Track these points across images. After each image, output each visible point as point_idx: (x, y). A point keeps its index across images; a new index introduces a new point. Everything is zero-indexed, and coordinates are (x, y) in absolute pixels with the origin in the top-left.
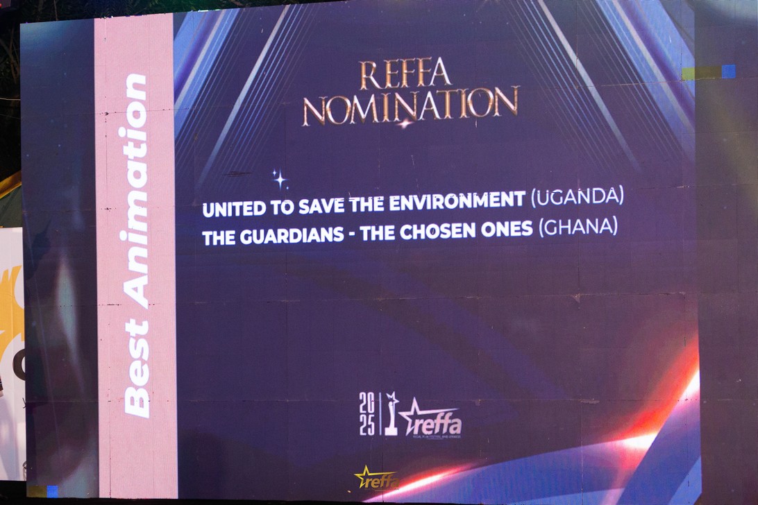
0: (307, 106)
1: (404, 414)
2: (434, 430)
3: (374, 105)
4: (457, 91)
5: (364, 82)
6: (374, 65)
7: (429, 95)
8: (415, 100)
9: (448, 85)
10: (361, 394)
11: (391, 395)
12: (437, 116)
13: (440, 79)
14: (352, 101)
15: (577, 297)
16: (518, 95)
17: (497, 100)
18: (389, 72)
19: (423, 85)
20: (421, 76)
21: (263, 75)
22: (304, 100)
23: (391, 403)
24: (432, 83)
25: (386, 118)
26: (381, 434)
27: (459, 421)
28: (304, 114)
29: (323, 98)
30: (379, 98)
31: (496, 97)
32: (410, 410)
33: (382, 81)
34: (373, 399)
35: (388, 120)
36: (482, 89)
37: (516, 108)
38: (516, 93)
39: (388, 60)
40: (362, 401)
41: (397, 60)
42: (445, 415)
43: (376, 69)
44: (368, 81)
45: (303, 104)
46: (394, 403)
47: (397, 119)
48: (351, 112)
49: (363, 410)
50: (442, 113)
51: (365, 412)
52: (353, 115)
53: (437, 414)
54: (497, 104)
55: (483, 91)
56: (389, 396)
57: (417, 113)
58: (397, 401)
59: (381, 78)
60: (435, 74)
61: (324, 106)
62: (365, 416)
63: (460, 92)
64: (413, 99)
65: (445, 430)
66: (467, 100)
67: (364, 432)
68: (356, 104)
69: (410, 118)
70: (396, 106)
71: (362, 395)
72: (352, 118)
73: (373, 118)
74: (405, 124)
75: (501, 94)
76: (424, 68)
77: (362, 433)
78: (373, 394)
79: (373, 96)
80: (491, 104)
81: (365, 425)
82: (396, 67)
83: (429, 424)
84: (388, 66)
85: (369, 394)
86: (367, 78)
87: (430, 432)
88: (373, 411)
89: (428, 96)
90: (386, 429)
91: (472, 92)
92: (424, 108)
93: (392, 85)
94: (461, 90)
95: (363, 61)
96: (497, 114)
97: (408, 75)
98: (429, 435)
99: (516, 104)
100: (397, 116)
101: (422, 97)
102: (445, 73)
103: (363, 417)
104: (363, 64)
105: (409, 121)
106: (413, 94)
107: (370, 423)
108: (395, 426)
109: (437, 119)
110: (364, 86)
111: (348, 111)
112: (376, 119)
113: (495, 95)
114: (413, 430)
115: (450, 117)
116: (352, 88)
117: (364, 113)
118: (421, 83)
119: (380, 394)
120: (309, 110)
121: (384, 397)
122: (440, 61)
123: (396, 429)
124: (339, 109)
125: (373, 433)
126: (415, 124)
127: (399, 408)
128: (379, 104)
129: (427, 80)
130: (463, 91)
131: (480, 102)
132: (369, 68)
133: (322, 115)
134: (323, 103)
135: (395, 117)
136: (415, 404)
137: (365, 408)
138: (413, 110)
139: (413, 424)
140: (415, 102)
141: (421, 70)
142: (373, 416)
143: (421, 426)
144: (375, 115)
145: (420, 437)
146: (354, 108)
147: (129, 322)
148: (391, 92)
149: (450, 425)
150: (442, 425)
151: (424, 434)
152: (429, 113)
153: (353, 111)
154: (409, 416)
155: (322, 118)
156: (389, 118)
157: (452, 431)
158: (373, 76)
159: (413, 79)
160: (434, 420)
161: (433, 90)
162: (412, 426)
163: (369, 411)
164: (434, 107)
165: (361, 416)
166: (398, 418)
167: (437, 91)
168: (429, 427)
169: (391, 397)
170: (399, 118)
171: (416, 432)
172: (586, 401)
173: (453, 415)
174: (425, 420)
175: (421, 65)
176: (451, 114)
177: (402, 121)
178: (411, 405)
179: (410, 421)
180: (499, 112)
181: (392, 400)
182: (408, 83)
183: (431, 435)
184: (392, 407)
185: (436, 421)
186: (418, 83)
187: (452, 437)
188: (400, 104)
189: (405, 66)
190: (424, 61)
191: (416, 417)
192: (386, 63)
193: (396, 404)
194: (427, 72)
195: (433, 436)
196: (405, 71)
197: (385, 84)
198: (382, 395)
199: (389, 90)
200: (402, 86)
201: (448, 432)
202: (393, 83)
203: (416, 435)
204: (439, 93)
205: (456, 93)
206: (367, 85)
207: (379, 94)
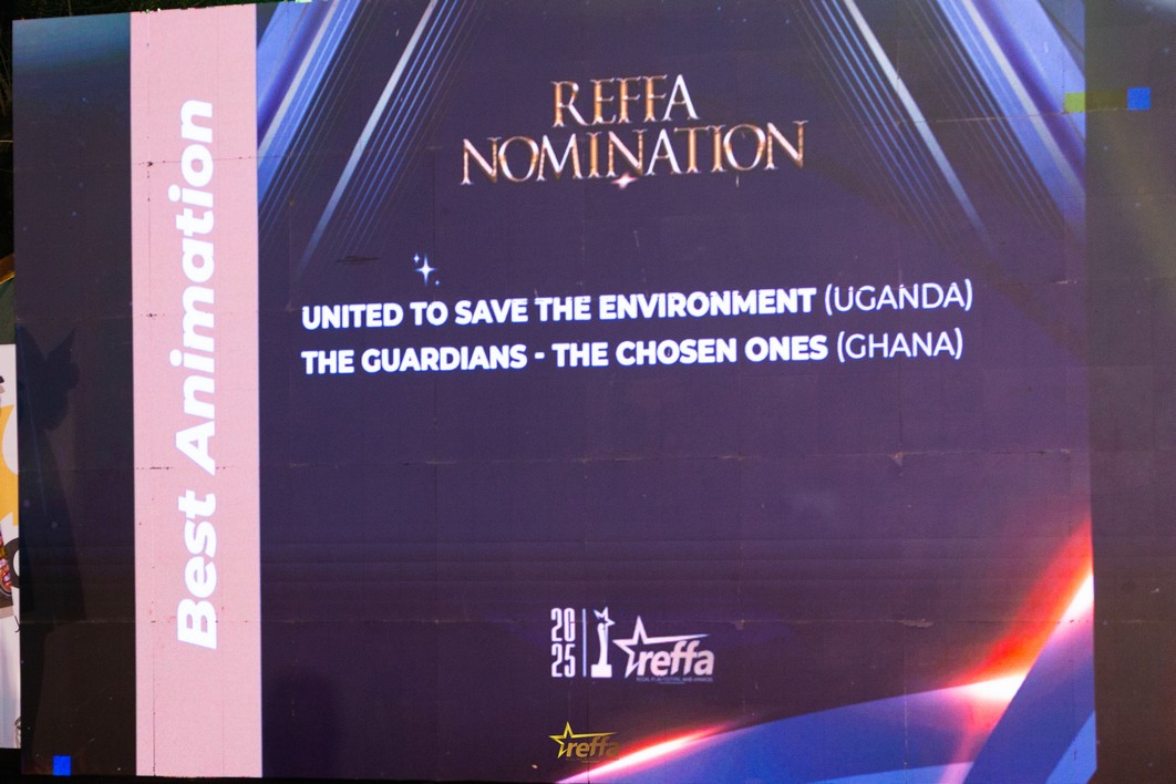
1: (622, 644)
2: (669, 668)
3: (575, 152)
4: (707, 128)
5: (559, 115)
6: (575, 87)
9: (692, 120)
10: (554, 611)
11: (601, 611)
12: (676, 169)
13: (680, 110)
14: (540, 144)
15: (898, 457)
16: (804, 136)
17: (770, 143)
18: (599, 99)
21: (399, 104)
23: (601, 626)
24: (667, 117)
25: (594, 172)
26: (585, 674)
27: (709, 654)
28: (463, 165)
29: (495, 140)
31: (770, 138)
32: (631, 637)
33: (588, 113)
34: (573, 619)
36: (747, 126)
37: (801, 156)
38: (801, 132)
39: (598, 79)
40: (555, 623)
42: (687, 645)
43: (579, 95)
44: (566, 112)
45: (462, 149)
46: (607, 625)
47: (611, 173)
49: (558, 636)
52: (541, 166)
53: (675, 643)
54: (770, 150)
56: (598, 614)
58: (611, 623)
59: (586, 108)
60: (672, 102)
61: (495, 153)
62: (560, 647)
63: (712, 131)
64: (637, 140)
65: (687, 669)
66: (724, 143)
67: (558, 672)
68: (546, 151)
69: (632, 171)
71: (555, 613)
72: (541, 172)
73: (573, 172)
74: (624, 181)
75: (778, 135)
77: (555, 674)
78: (572, 611)
79: (573, 136)
81: (560, 660)
82: (611, 90)
83: (662, 659)
85: (567, 611)
86: (564, 108)
87: (664, 673)
88: (573, 638)
90: (594, 667)
93: (604, 120)
94: (714, 127)
95: (558, 81)
96: (770, 165)
97: (629, 103)
98: (661, 677)
102: (687, 100)
104: (558, 85)
105: (631, 176)
107: (567, 657)
108: (609, 663)
109: (676, 175)
110: (559, 122)
111: (534, 160)
112: (578, 174)
113: (769, 136)
114: (636, 670)
116: (540, 124)
117: (560, 162)
118: (650, 116)
119: (584, 611)
120: (472, 159)
121: (591, 617)
122: (680, 81)
123: (610, 667)
124: (519, 158)
125: (573, 674)
126: (641, 180)
128: (584, 149)
129: (659, 111)
130: (717, 129)
133: (491, 166)
134: (495, 147)
135: (607, 171)
136: (640, 628)
137: (561, 633)
138: (638, 159)
139: (636, 659)
142: (573, 646)
143: (649, 662)
145: (647, 679)
146: (543, 156)
147: (185, 496)
148: (603, 131)
149: (695, 661)
150: (682, 661)
151: (654, 676)
152: (663, 165)
154: (629, 647)
155: (492, 172)
156: (599, 170)
157: (698, 671)
158: (574, 104)
159: (637, 109)
160: (669, 653)
161: (668, 126)
162: (634, 663)
163: (567, 639)
165: (554, 647)
167: (676, 130)
168: (663, 664)
169: (602, 616)
170: (615, 171)
171: (641, 672)
172: (912, 623)
173: (700, 645)
174: (655, 653)
175: (650, 87)
176: (698, 165)
177: (619, 175)
178: (633, 629)
179: (632, 654)
180: (774, 162)
181: (603, 621)
182: (629, 116)
183: (666, 676)
184: (602, 632)
185: (673, 654)
186: (644, 116)
187: (699, 679)
188: (616, 150)
189: (624, 89)
190: (655, 82)
191: (640, 648)
192: (594, 85)
193: (610, 628)
194: (660, 99)
195: (668, 679)
196: (624, 97)
197: (593, 119)
198: (587, 612)
199: (599, 126)
200: (620, 121)
201: (692, 673)
202: (606, 116)
203: (641, 677)
204: (678, 132)
205: (705, 132)
206: (564, 119)
207: (583, 134)
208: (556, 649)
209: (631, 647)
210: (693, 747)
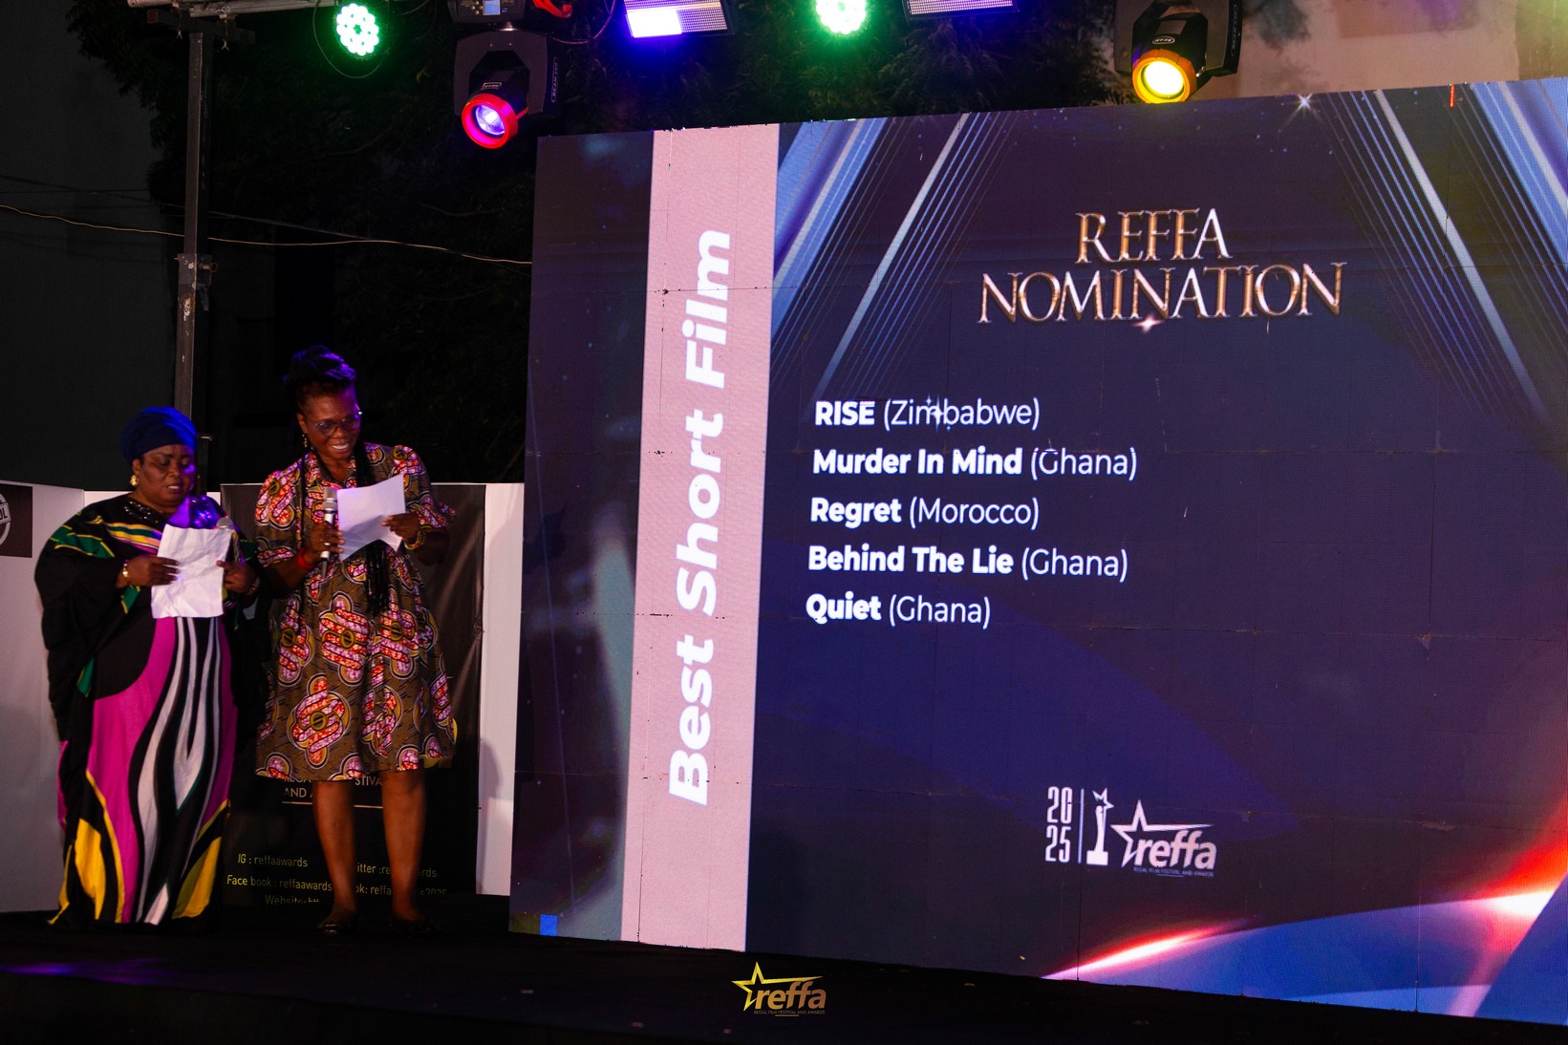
0: (988, 288)
1: (1120, 829)
2: (1169, 859)
3: (1098, 290)
4: (1239, 268)
5: (1083, 250)
6: (1102, 220)
7: (1192, 274)
8: (1167, 282)
9: (1224, 258)
10: (1051, 790)
11: (1100, 793)
12: (1203, 312)
13: (1211, 247)
14: (1062, 281)
15: (1425, 640)
16: (1342, 278)
17: (1305, 286)
18: (1126, 233)
19: (1182, 257)
20: (1179, 241)
22: (983, 278)
23: (1099, 809)
24: (1196, 254)
25: (1117, 313)
26: (1079, 861)
27: (1212, 847)
28: (982, 302)
29: (1015, 275)
30: (1107, 277)
31: (1305, 281)
32: (1130, 823)
33: (1113, 247)
34: (1070, 799)
35: (1120, 316)
36: (1282, 266)
37: (1337, 301)
38: (1338, 275)
39: (1126, 211)
40: (1052, 802)
41: (1141, 213)
42: (1188, 835)
43: (1106, 228)
44: (1091, 247)
45: (981, 284)
46: (1105, 808)
47: (1135, 315)
48: (1059, 300)
49: (1053, 818)
51: (1056, 821)
52: (1062, 305)
53: (1176, 832)
54: (1304, 294)
55: (1281, 269)
56: (1096, 795)
57: (1169, 305)
58: (1110, 806)
59: (1112, 242)
60: (1203, 238)
61: (1015, 290)
62: (1055, 829)
63: (1244, 270)
64: (1164, 279)
65: (1187, 862)
66: (1255, 285)
67: (1052, 856)
68: (1068, 287)
69: (1157, 313)
70: (1136, 293)
71: (1053, 791)
72: (1062, 311)
73: (1095, 313)
74: (1148, 323)
75: (1314, 278)
76: (1186, 227)
77: (1048, 858)
78: (1070, 791)
79: (1098, 273)
80: (1295, 292)
81: (1054, 844)
82: (1139, 224)
83: (1161, 849)
84: (1126, 222)
85: (1064, 790)
86: (1089, 242)
87: (1163, 864)
88: (1069, 820)
89: (1189, 277)
90: (1090, 854)
91: (1265, 272)
92: (1182, 298)
93: (1130, 256)
94: (1247, 268)
95: (1084, 212)
96: (1304, 311)
97: (1158, 238)
98: (1160, 868)
99: (1338, 295)
100: (1135, 310)
101: (1179, 279)
102: (1220, 237)
103: (1052, 830)
104: (1084, 217)
105: (1156, 318)
106: (1164, 273)
107: (1062, 841)
108: (1105, 850)
109: (1203, 318)
110: (1083, 257)
111: (1055, 299)
112: (1100, 315)
113: (1303, 278)
114: (1133, 859)
115: (1224, 314)
117: (1081, 303)
118: (1179, 253)
119: (1082, 791)
120: (991, 294)
121: (1089, 798)
122: (1213, 215)
123: (1106, 854)
124: (1040, 295)
125: (1067, 859)
126: (1166, 324)
127: (1112, 818)
128: (1108, 287)
130: (1249, 269)
131: (1278, 289)
132: (1093, 224)
133: (1011, 304)
134: (1015, 283)
135: (1131, 312)
136: (1140, 813)
137: (1057, 814)
138: (1163, 300)
139: (1135, 848)
140: (1167, 286)
141: (1180, 231)
142: (1069, 828)
143: (1147, 851)
144: (1099, 307)
145: (1144, 870)
146: (1064, 294)
147: (683, 641)
148: (1128, 268)
149: (1196, 853)
150: (1183, 852)
151: (1151, 866)
152: (1190, 306)
153: (1063, 300)
154: (1128, 833)
155: (1010, 309)
156: (1122, 312)
157: (1199, 864)
158: (1099, 238)
159: (1165, 245)
160: (1169, 842)
161: (1197, 265)
162: (1132, 851)
163: (1063, 821)
164: (1198, 296)
165: (1049, 828)
167: (1206, 269)
168: (1161, 854)
169: (1101, 798)
170: (1139, 312)
171: (1139, 861)
172: (1430, 825)
173: (1202, 835)
174: (1154, 842)
175: (1180, 221)
176: (1227, 308)
177: (1143, 318)
178: (1134, 814)
179: (1130, 840)
180: (1308, 307)
181: (1101, 803)
182: (1157, 253)
183: (1164, 868)
184: (1100, 815)
185: (1173, 844)
186: (1173, 254)
187: (1200, 874)
188: (1142, 290)
189: (1153, 223)
190: (1186, 216)
191: (1140, 834)
192: (1121, 217)
193: (1108, 811)
194: (1190, 235)
195: (1166, 871)
196: (1153, 232)
197: (1118, 254)
198: (1085, 792)
199: (1124, 264)
200: (1147, 258)
201: (1192, 865)
202: (1132, 252)
203: (1138, 867)
204: (1208, 272)
205: (1236, 272)
206: (1088, 255)
207: (1107, 269)
208: (1051, 831)
209: (1129, 833)
210: (1190, 948)
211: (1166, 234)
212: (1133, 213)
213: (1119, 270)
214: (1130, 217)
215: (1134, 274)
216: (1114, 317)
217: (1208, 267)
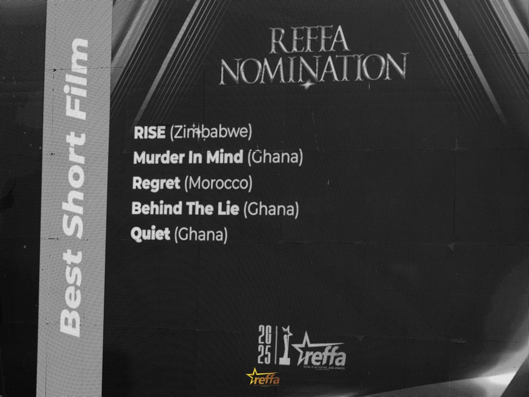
0: (224, 66)
1: (296, 346)
2: (322, 361)
3: (281, 67)
4: (354, 56)
5: (273, 47)
6: (283, 31)
7: (330, 59)
8: (317, 63)
9: (346, 51)
10: (260, 326)
11: (286, 328)
12: (336, 78)
13: (339, 45)
14: (262, 63)
15: (451, 246)
16: (407, 61)
17: (388, 65)
18: (295, 38)
19: (324, 50)
20: (323, 42)
21: (188, 39)
22: (221, 62)
23: (285, 336)
24: (332, 49)
25: (291, 79)
26: (275, 363)
27: (344, 354)
28: (221, 74)
29: (238, 60)
30: (286, 61)
32: (302, 343)
33: (289, 46)
34: (270, 331)
36: (376, 55)
37: (404, 73)
38: (405, 59)
39: (295, 27)
40: (261, 333)
41: (303, 28)
42: (332, 349)
43: (285, 35)
44: (277, 45)
45: (220, 65)
46: (289, 335)
47: (301, 80)
48: (261, 73)
49: (262, 341)
50: (340, 75)
51: (263, 343)
52: (263, 75)
53: (326, 347)
54: (388, 69)
55: (376, 56)
56: (284, 329)
57: (318, 75)
58: (291, 334)
59: (288, 43)
60: (335, 40)
61: (238, 67)
62: (263, 346)
63: (356, 57)
64: (315, 62)
65: (331, 362)
66: (362, 65)
67: (261, 361)
68: (266, 66)
69: (312, 79)
70: (301, 69)
72: (263, 78)
73: (280, 79)
74: (308, 84)
75: (392, 61)
76: (326, 35)
77: (259, 361)
78: (270, 327)
79: (281, 59)
80: (383, 68)
81: (262, 354)
82: (302, 33)
83: (318, 356)
84: (295, 32)
85: (267, 327)
86: (276, 43)
87: (319, 363)
88: (270, 342)
89: (328, 61)
90: (281, 359)
91: (367, 58)
92: (325, 71)
93: (298, 50)
94: (358, 56)
95: (273, 27)
96: (388, 78)
97: (312, 41)
98: (317, 366)
99: (405, 69)
100: (301, 77)
101: (323, 61)
102: (344, 40)
104: (274, 30)
105: (311, 82)
106: (315, 58)
107: (266, 353)
108: (289, 357)
109: (336, 82)
110: (273, 50)
111: (259, 72)
112: (283, 80)
113: (387, 61)
114: (304, 361)
115: (347, 79)
116: (263, 52)
117: (273, 74)
118: (323, 48)
120: (225, 70)
121: (280, 330)
122: (340, 29)
123: (289, 359)
124: (251, 70)
125: (269, 362)
126: (317, 84)
127: (292, 340)
128: (286, 66)
129: (328, 45)
130: (359, 56)
131: (374, 66)
132: (278, 34)
133: (236, 75)
134: (238, 64)
135: (299, 79)
136: (306, 338)
137: (263, 339)
138: (315, 72)
139: (304, 355)
140: (317, 65)
141: (323, 37)
142: (270, 346)
143: (311, 357)
144: (282, 76)
145: (309, 367)
146: (264, 69)
147: (66, 252)
148: (297, 56)
149: (336, 357)
150: (329, 357)
151: (313, 365)
152: (329, 76)
153: (263, 72)
154: (300, 348)
155: (236, 78)
156: (294, 79)
157: (337, 363)
158: (282, 41)
159: (316, 44)
160: (322, 352)
161: (333, 55)
162: (303, 357)
163: (267, 342)
164: (333, 70)
165: (260, 346)
166: (291, 349)
167: (337, 56)
168: (318, 358)
169: (286, 330)
170: (302, 79)
171: (306, 362)
173: (339, 348)
174: (314, 352)
175: (323, 32)
176: (348, 76)
177: (305, 81)
178: (303, 338)
179: (301, 352)
180: (389, 76)
181: (286, 333)
182: (311, 48)
183: (319, 365)
184: (286, 339)
185: (324, 353)
186: (320, 48)
187: (338, 368)
188: (304, 67)
189: (309, 33)
190: (326, 29)
191: (306, 349)
192: (293, 30)
193: (290, 337)
194: (328, 39)
195: (320, 367)
196: (309, 37)
197: (292, 49)
198: (278, 328)
199: (295, 54)
200: (306, 51)
201: (334, 364)
202: (298, 48)
203: (306, 365)
204: (338, 58)
205: (353, 58)
206: (276, 50)
207: (285, 57)
208: (261, 348)
211: (316, 38)
212: (299, 28)
213: (292, 57)
214: (298, 30)
215: (300, 59)
216: (290, 81)
217: (338, 55)
